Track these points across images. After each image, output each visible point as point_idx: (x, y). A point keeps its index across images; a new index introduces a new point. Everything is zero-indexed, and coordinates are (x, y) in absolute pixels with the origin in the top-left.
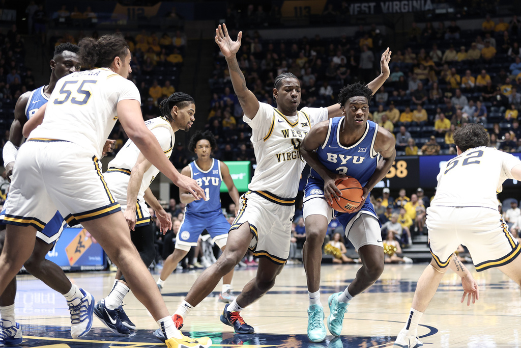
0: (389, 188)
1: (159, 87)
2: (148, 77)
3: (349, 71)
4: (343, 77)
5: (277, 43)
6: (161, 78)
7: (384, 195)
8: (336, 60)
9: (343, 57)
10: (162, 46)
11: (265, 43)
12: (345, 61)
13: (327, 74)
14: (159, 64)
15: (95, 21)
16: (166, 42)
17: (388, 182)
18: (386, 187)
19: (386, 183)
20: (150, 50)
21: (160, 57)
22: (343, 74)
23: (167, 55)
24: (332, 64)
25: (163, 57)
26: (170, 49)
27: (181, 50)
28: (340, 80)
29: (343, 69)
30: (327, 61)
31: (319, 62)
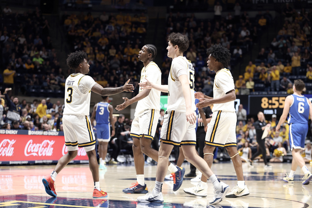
0: (276, 115)
1: (131, 48)
2: (124, 42)
3: (251, 40)
5: (206, 21)
6: (132, 42)
7: (273, 119)
8: (243, 33)
9: (248, 31)
10: (133, 22)
11: (198, 21)
12: (249, 34)
13: (238, 41)
14: (131, 33)
15: (90, 6)
17: (276, 111)
18: (274, 114)
19: (274, 111)
20: (125, 25)
21: (132, 30)
22: (248, 41)
23: (136, 28)
25: (134, 30)
26: (137, 24)
27: (145, 25)
28: (246, 45)
29: (248, 39)
30: (237, 33)
31: (233, 34)
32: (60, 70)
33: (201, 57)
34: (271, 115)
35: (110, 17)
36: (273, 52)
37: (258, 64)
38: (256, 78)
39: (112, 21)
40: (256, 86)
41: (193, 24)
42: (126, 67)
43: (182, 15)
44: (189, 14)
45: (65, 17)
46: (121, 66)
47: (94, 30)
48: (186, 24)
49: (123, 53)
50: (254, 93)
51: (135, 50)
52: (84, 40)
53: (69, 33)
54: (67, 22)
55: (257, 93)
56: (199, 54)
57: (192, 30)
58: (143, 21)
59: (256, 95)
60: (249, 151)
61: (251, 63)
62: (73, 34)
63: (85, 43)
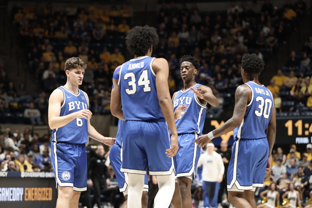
1: (108, 54)
2: (99, 45)
3: (276, 40)
4: (272, 45)
5: (213, 15)
6: (110, 45)
7: (308, 150)
8: (266, 30)
9: (271, 27)
10: (111, 18)
11: (203, 15)
12: (273, 31)
13: (257, 43)
16: (115, 13)
18: (310, 143)
19: (310, 139)
22: (272, 42)
23: (116, 25)
24: (262, 33)
25: (113, 27)
26: (118, 20)
27: (128, 20)
28: (269, 47)
29: (272, 38)
30: (257, 31)
31: (250, 32)
32: (11, 84)
33: (206, 65)
34: (306, 144)
35: (79, 11)
36: (308, 57)
37: (287, 73)
38: (284, 93)
39: (81, 16)
40: (284, 104)
41: (196, 18)
42: (101, 80)
43: (179, 6)
44: (189, 6)
45: (15, 10)
46: (95, 78)
47: (57, 29)
48: (185, 19)
49: (98, 60)
50: (282, 114)
51: (114, 55)
52: (42, 42)
53: (22, 32)
54: (18, 16)
55: (286, 114)
56: (204, 61)
57: (194, 28)
58: (126, 15)
59: (284, 116)
60: (277, 196)
61: (280, 71)
62: (27, 33)
63: (43, 47)
